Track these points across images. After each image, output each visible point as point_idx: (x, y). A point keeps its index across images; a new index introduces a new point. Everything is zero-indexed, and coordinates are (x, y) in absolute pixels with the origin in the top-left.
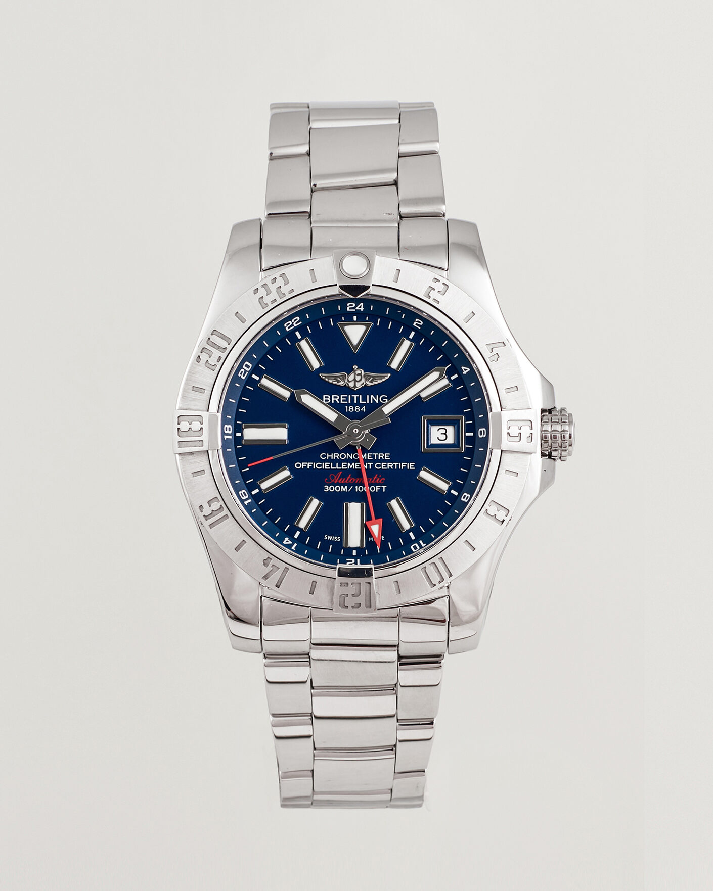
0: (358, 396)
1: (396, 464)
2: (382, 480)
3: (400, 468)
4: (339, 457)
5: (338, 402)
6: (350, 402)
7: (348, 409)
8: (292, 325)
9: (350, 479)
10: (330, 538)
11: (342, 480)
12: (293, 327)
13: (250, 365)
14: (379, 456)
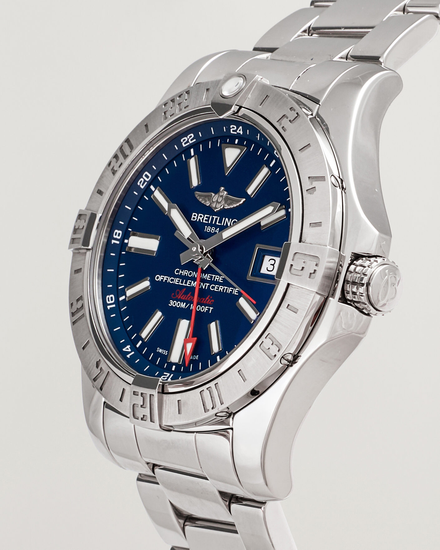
0: (217, 217)
1: (226, 288)
2: (212, 302)
3: (227, 292)
4: (188, 274)
5: (201, 221)
6: (209, 222)
7: (207, 229)
8: (188, 142)
9: (189, 296)
10: (161, 351)
11: (184, 296)
12: (188, 144)
13: (150, 176)
14: (216, 278)
